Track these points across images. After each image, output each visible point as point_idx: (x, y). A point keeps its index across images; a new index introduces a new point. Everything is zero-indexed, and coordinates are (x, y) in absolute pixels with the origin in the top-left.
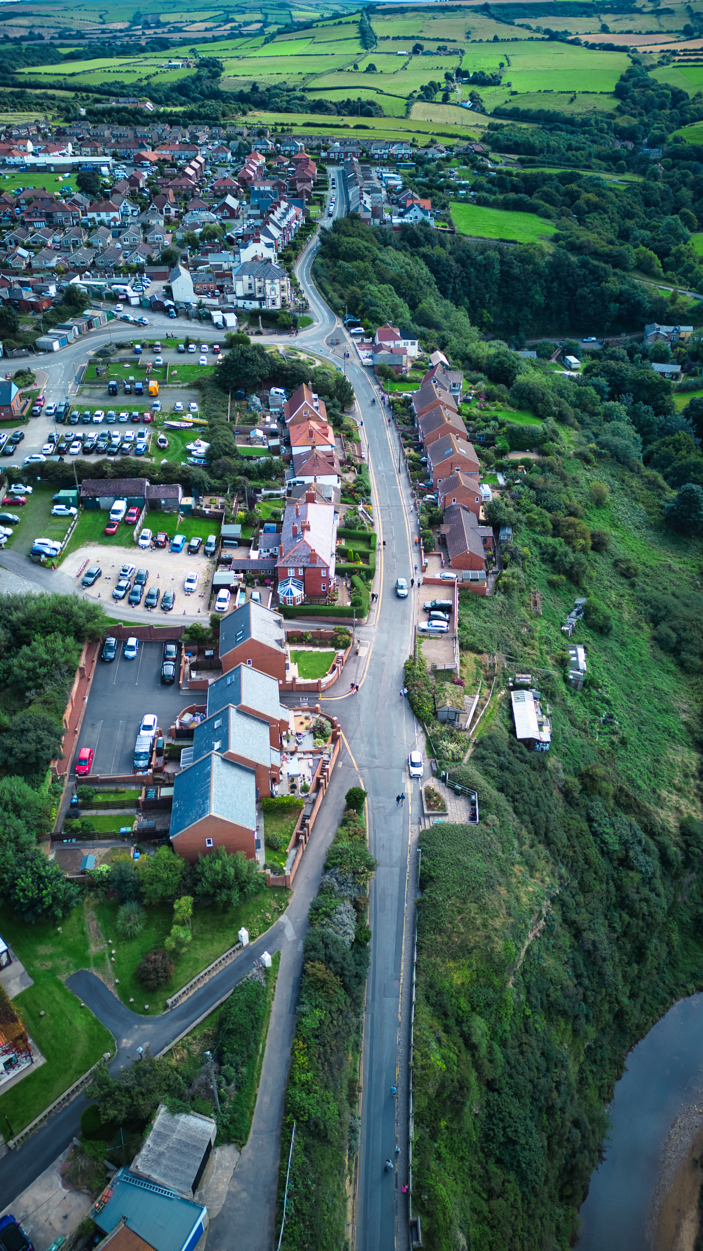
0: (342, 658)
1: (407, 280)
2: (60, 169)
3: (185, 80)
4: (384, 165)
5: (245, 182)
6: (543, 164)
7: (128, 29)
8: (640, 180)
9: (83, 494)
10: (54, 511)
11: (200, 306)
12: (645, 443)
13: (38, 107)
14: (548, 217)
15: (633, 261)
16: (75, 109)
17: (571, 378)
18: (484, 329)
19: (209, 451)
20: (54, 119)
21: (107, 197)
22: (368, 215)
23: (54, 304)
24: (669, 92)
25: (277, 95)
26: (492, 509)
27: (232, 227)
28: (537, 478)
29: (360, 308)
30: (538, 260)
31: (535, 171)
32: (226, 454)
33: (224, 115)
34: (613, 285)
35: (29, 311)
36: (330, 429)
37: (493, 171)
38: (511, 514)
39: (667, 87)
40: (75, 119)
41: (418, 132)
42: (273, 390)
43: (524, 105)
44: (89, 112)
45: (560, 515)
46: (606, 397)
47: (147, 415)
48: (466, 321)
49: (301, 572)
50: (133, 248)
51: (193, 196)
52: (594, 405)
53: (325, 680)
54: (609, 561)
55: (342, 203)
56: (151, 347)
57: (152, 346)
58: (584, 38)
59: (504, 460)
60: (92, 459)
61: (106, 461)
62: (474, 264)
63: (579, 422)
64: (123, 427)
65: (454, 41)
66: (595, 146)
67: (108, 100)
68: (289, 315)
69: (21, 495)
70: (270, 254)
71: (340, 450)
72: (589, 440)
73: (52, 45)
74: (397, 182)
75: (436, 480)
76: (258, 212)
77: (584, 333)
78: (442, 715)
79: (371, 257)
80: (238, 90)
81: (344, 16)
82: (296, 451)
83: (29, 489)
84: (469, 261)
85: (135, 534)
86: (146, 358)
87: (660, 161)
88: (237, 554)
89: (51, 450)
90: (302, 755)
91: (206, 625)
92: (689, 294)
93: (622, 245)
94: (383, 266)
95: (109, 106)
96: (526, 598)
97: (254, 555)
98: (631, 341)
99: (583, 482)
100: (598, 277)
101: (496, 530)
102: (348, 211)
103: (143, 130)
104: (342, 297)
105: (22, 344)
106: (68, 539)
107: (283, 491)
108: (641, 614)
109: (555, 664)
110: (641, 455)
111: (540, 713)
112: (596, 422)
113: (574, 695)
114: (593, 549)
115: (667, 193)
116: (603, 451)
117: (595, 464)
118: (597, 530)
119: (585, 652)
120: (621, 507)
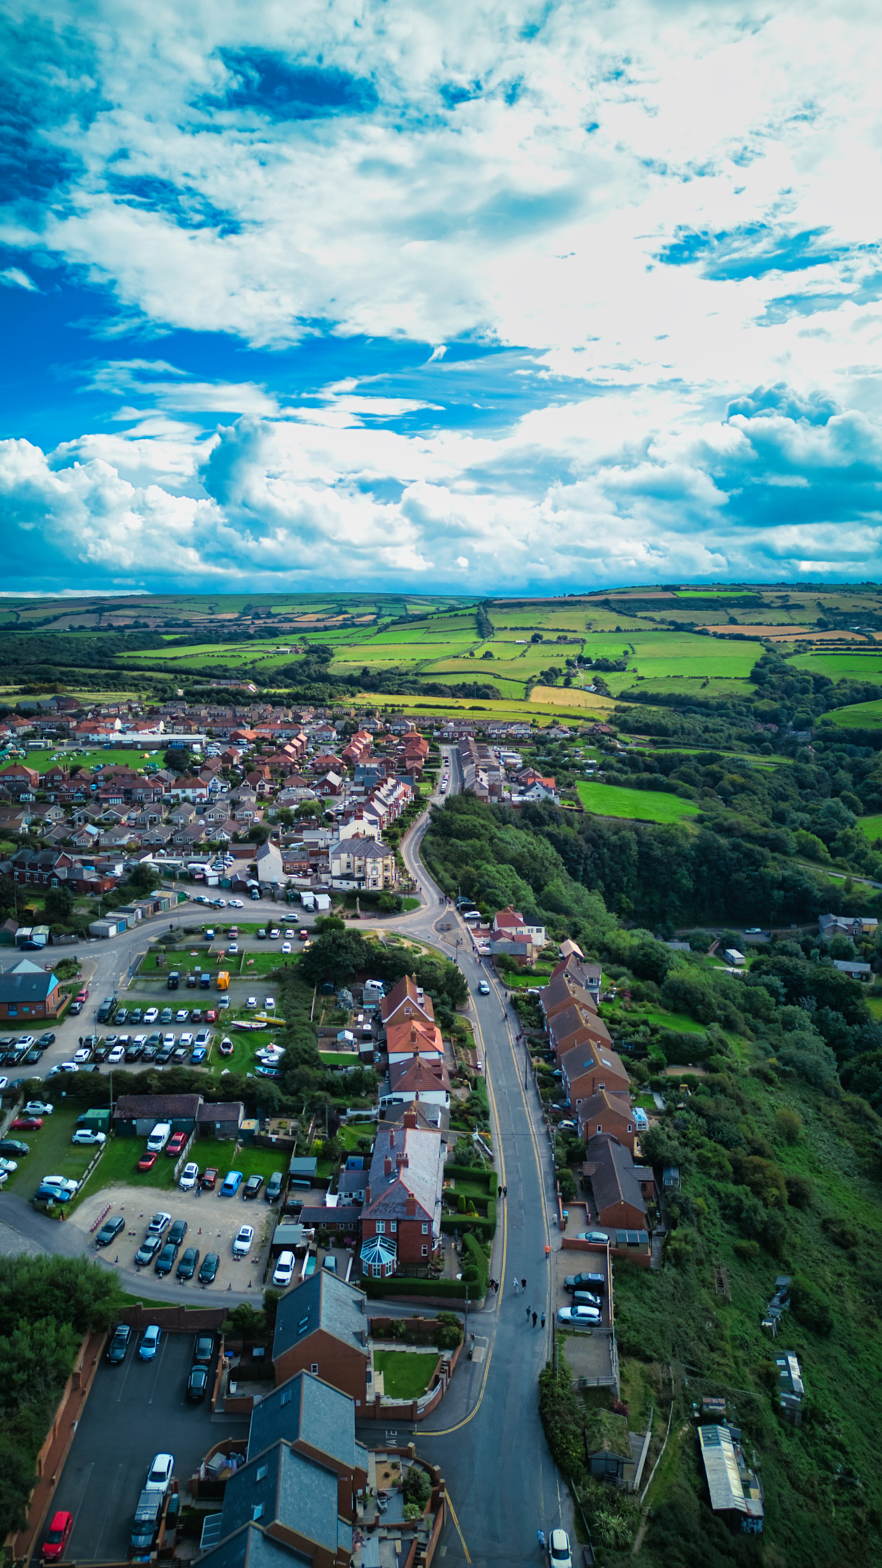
0: (448, 1363)
1: (530, 860)
2: (147, 747)
3: (292, 664)
4: (502, 744)
5: (349, 760)
6: (678, 745)
7: (236, 620)
8: (790, 762)
9: (116, 1115)
10: (76, 1138)
11: (289, 886)
12: (841, 1059)
13: (133, 688)
14: (689, 797)
15: (793, 845)
16: (172, 690)
17: (735, 976)
18: (624, 916)
19: (283, 1057)
20: (148, 698)
21: (196, 773)
22: (485, 793)
23: (117, 885)
24: (811, 678)
25: (389, 679)
26: (650, 1142)
27: (332, 803)
28: (704, 1100)
29: (475, 889)
30: (681, 841)
31: (669, 751)
32: (305, 1062)
33: (331, 696)
34: (774, 869)
35: (87, 892)
36: (437, 1031)
37: (623, 751)
38: (676, 1149)
39: (806, 673)
40: (171, 699)
41: (539, 713)
42: (369, 982)
43: (652, 690)
44: (187, 693)
45: (742, 1153)
46: (783, 999)
47: (212, 1014)
48: (602, 906)
49: (393, 1228)
50: (217, 824)
51: (291, 773)
52: (769, 1009)
53: (423, 1401)
54: (816, 1221)
55: (455, 781)
56: (225, 932)
57: (227, 931)
58: (712, 629)
59: (660, 1077)
60: (135, 1069)
61: (153, 1071)
62: (607, 844)
63: (752, 1030)
64: (178, 1028)
65: (575, 631)
66: (735, 728)
67: (208, 682)
68: (392, 896)
69: (37, 1116)
70: (374, 831)
71: (449, 1058)
72: (768, 1054)
73: (156, 632)
74: (517, 760)
75: (573, 1100)
76: (362, 789)
77: (746, 923)
78: (598, 1466)
79: (488, 837)
80: (348, 673)
81: (460, 609)
82: (393, 1058)
83: (49, 1108)
84: (601, 841)
85: (176, 1169)
86: (218, 946)
87: (810, 743)
88: (307, 1200)
89: (85, 1057)
90: (384, 1533)
91: (258, 1308)
92: (866, 883)
93: (778, 828)
94: (502, 845)
95: (209, 687)
96: (707, 1275)
97: (331, 1201)
98: (804, 934)
99: (766, 1109)
100: (756, 862)
101: (658, 1173)
102: (463, 788)
103: (242, 710)
104: (454, 877)
105: (72, 929)
106: (88, 1176)
107: (374, 1112)
108: (871, 1303)
109: (758, 1381)
110: (837, 1074)
111: (743, 1466)
112: (773, 1030)
113: (790, 1435)
114: (790, 1202)
115: (823, 775)
116: (787, 1068)
117: (780, 1085)
118: (793, 1175)
119: (800, 1362)
120: (820, 1144)
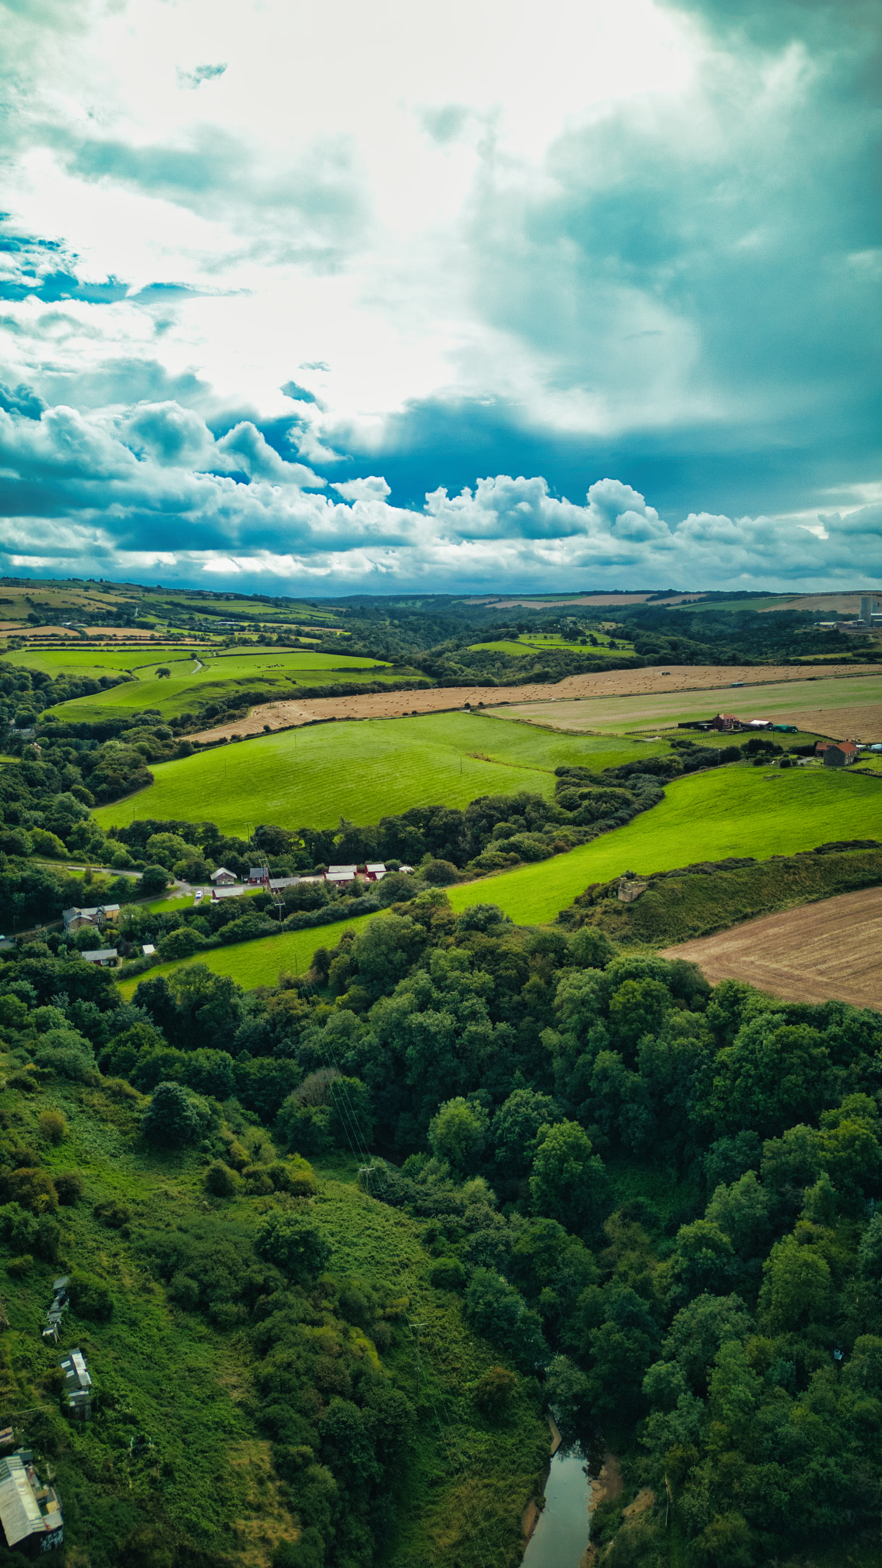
8: (17, 761)
12: (97, 1047)
15: (29, 845)
24: (28, 675)
34: (12, 873)
39: (23, 669)
46: (34, 1002)
52: (21, 1015)
54: (88, 1212)
72: (24, 1061)
87: (35, 740)
92: (105, 871)
93: (12, 829)
98: (50, 932)
99: (27, 1117)
108: (146, 1270)
109: (45, 1393)
110: (96, 1063)
111: (38, 1485)
112: (28, 1035)
113: (81, 1431)
114: (61, 1203)
115: (52, 771)
116: (46, 1070)
117: (40, 1089)
118: (61, 1175)
119: (84, 1357)
120: (86, 1135)
